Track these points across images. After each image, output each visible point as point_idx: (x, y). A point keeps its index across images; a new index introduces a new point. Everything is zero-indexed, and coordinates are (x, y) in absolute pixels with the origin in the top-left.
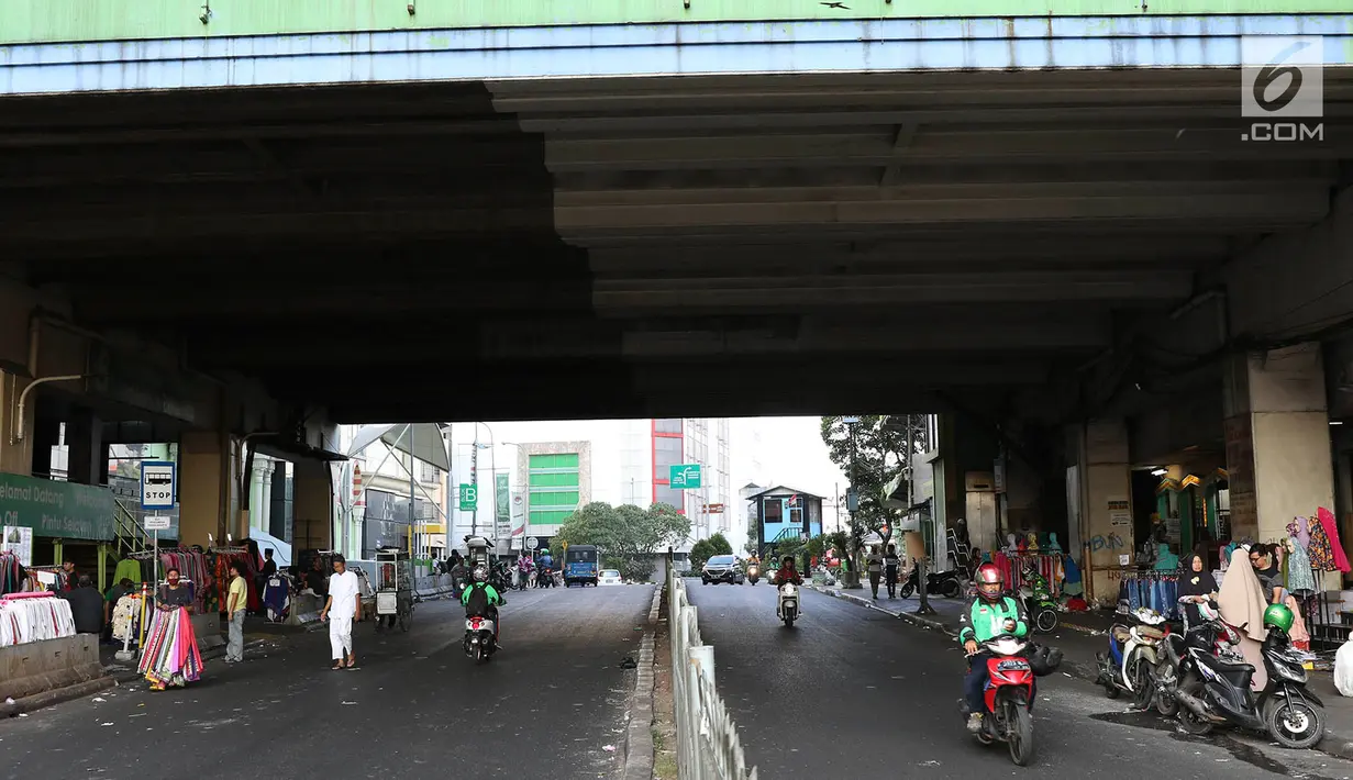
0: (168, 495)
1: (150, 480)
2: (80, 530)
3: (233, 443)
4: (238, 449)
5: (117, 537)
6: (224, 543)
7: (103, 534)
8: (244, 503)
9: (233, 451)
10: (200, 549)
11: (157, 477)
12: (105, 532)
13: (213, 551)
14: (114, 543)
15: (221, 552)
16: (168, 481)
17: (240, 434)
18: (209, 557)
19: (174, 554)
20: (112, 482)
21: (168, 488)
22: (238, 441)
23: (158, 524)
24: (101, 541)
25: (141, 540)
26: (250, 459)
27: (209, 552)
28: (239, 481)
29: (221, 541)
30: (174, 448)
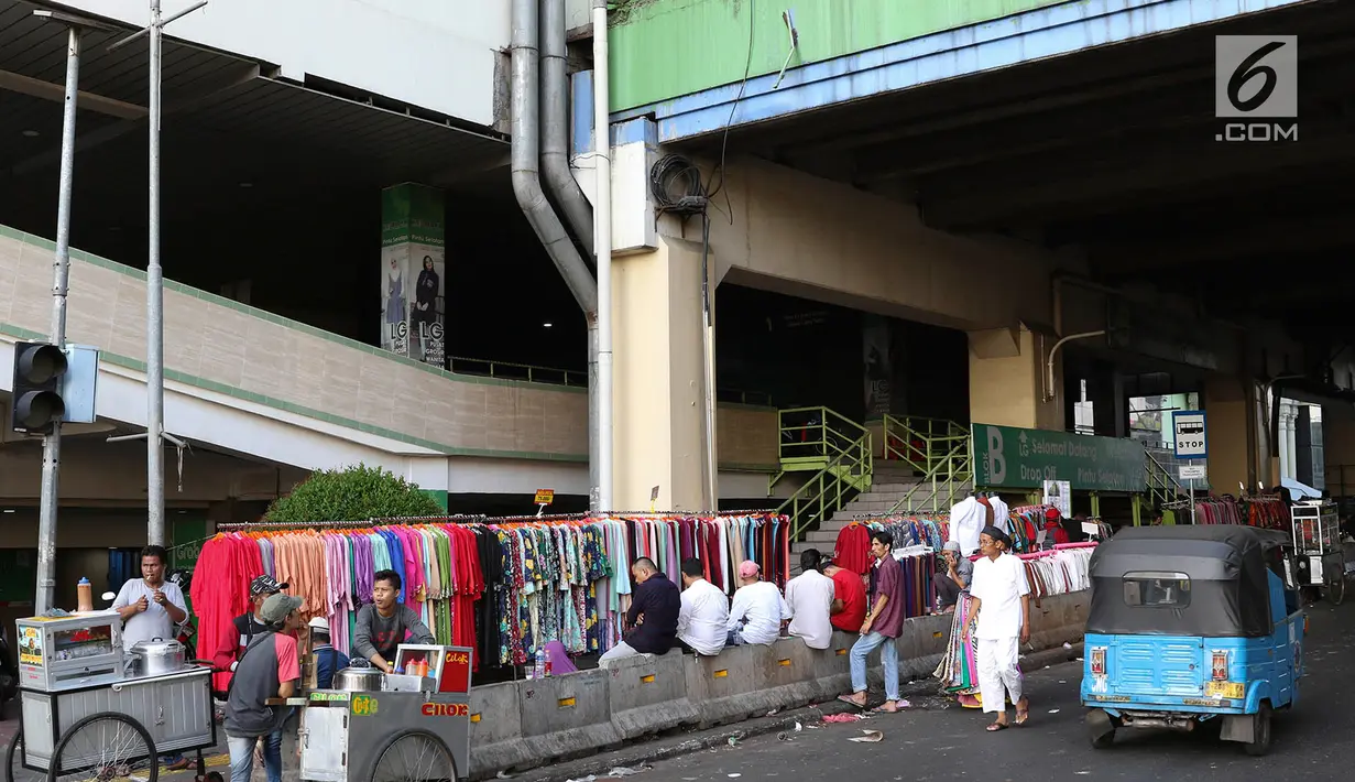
0: (1201, 443)
1: (1182, 430)
2: (1113, 483)
3: (1257, 389)
4: (1264, 395)
5: (1149, 489)
6: (1255, 492)
7: (1136, 486)
8: (1274, 449)
9: (1258, 397)
10: (1232, 499)
11: (1189, 426)
12: (1138, 484)
13: (1245, 499)
14: (1147, 494)
15: (1253, 500)
16: (1200, 430)
17: (1265, 380)
18: (1242, 506)
19: (1207, 504)
20: (1134, 435)
21: (1201, 437)
22: (1263, 387)
23: (1194, 474)
24: (1135, 493)
25: (1172, 491)
26: (1276, 404)
27: (1241, 501)
28: (1266, 426)
29: (1252, 490)
30: (1194, 398)
